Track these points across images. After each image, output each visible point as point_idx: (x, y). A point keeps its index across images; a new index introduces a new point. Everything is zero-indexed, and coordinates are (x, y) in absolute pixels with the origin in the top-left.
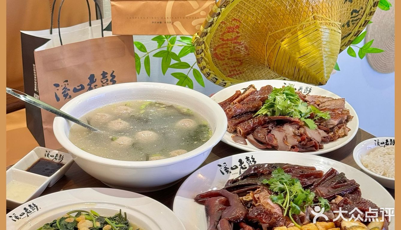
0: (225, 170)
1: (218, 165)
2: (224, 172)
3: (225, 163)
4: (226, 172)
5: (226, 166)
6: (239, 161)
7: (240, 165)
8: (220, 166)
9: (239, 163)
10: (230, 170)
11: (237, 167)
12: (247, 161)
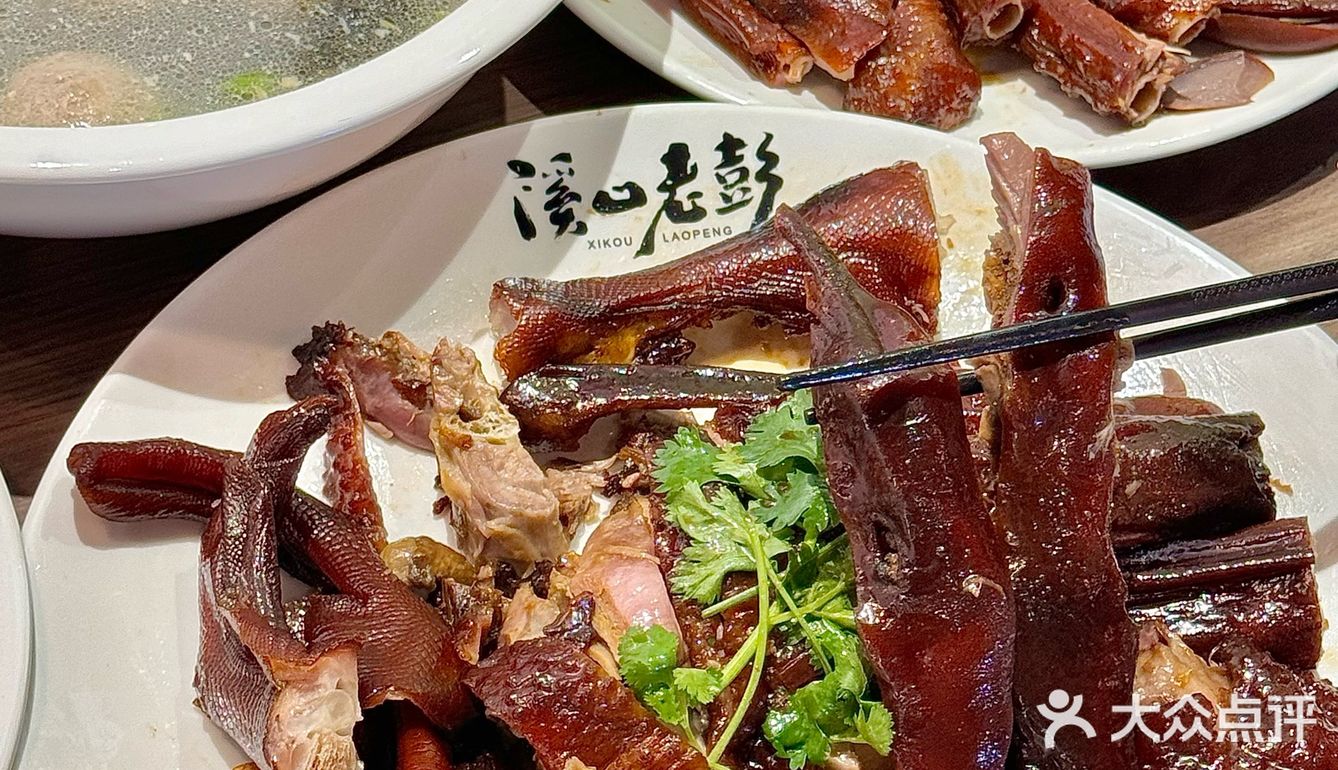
0: (548, 206)
1: (513, 165)
2: (540, 218)
3: (564, 157)
4: (555, 219)
5: (567, 181)
6: (665, 159)
7: (662, 188)
8: (525, 169)
9: (663, 172)
10: (580, 210)
11: (637, 197)
12: (718, 167)
